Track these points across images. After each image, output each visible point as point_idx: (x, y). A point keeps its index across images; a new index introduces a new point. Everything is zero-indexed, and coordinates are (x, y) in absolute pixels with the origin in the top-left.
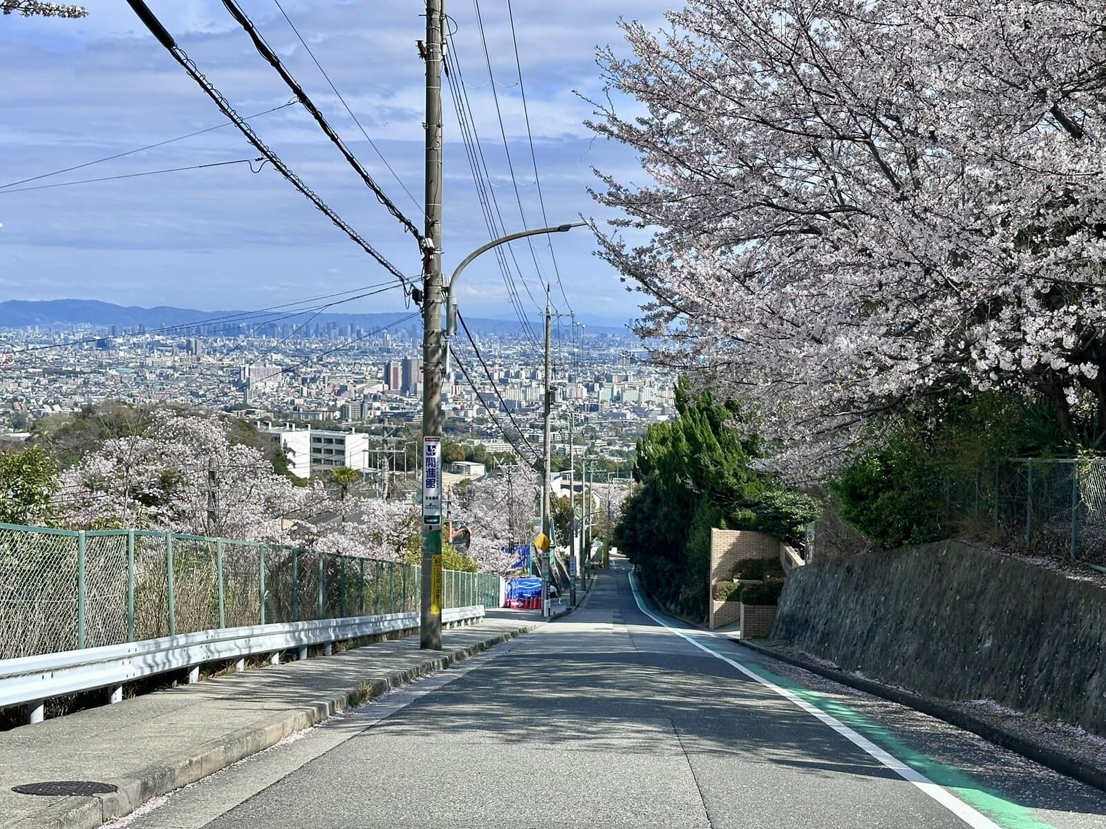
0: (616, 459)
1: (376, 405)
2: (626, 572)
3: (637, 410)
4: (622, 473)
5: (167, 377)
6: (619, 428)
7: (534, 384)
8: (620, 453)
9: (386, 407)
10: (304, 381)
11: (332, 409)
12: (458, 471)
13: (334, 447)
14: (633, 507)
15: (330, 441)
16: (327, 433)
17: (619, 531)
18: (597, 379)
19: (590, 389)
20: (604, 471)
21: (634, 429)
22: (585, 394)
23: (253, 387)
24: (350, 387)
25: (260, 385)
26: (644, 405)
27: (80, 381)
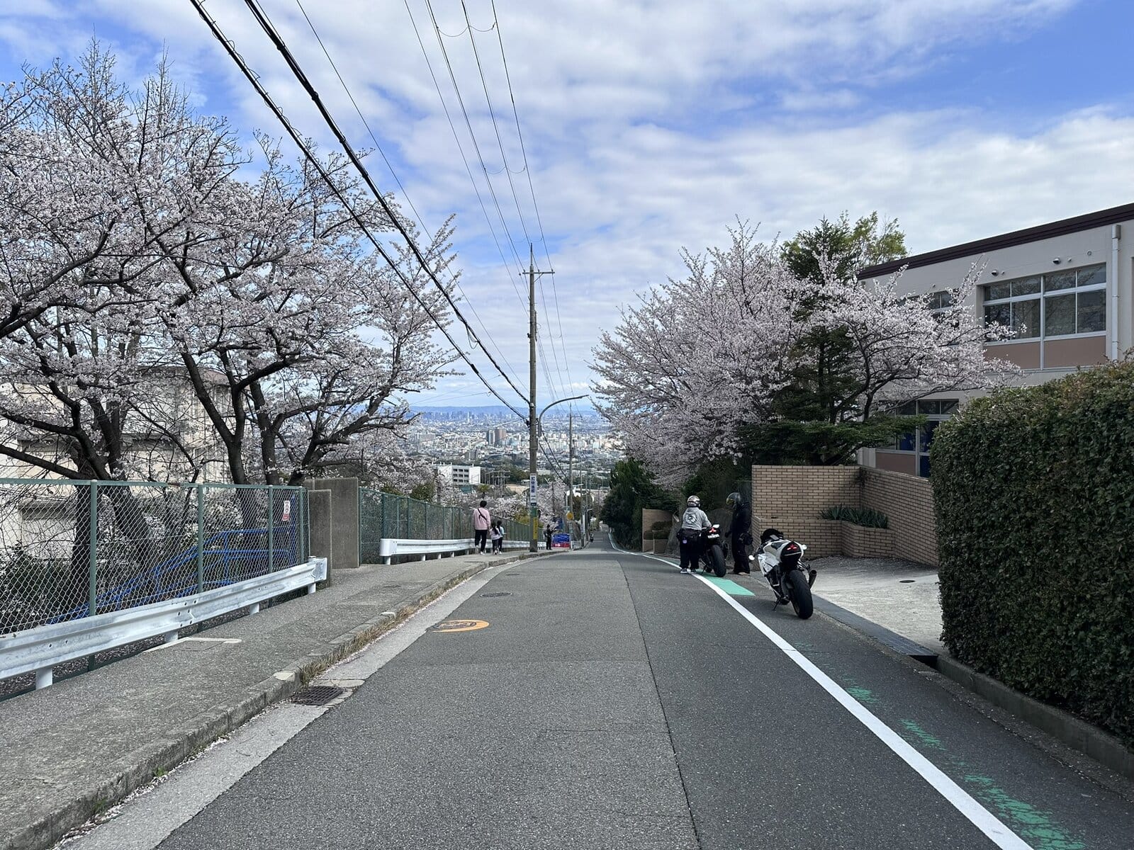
1: (482, 452)
2: (607, 533)
6: (603, 462)
8: (604, 474)
9: (487, 453)
10: (446, 440)
11: (461, 454)
12: (525, 484)
13: (464, 473)
14: (609, 500)
15: (461, 470)
16: (460, 467)
17: (603, 513)
21: (610, 463)
23: (421, 444)
24: (469, 443)
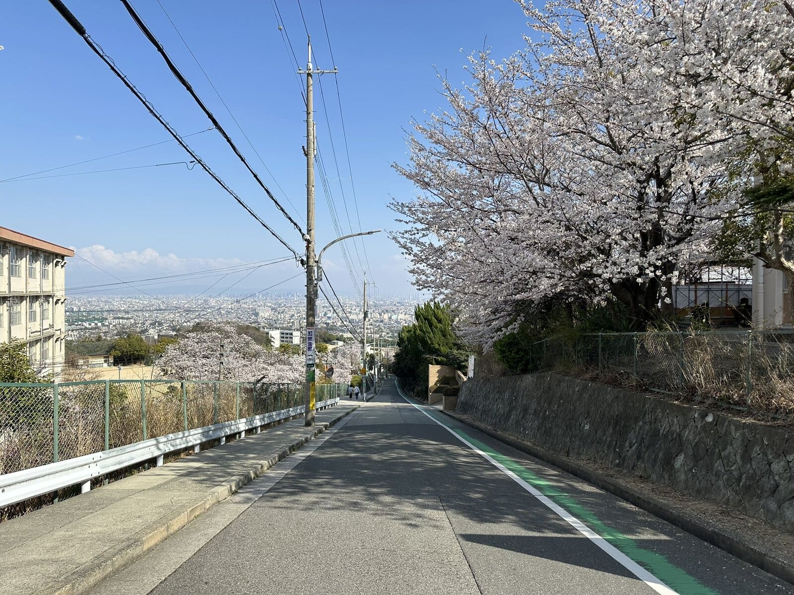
0: (390, 339)
3: (397, 322)
4: (392, 344)
5: (229, 312)
6: (390, 328)
7: (361, 313)
8: (392, 337)
10: (279, 313)
11: (289, 323)
12: (334, 344)
13: (288, 336)
15: (287, 334)
16: (286, 331)
18: (383, 311)
19: (380, 315)
20: (386, 344)
21: (396, 329)
22: (379, 317)
23: (260, 315)
24: (295, 315)
25: (263, 315)
26: (399, 320)
27: (197, 314)
